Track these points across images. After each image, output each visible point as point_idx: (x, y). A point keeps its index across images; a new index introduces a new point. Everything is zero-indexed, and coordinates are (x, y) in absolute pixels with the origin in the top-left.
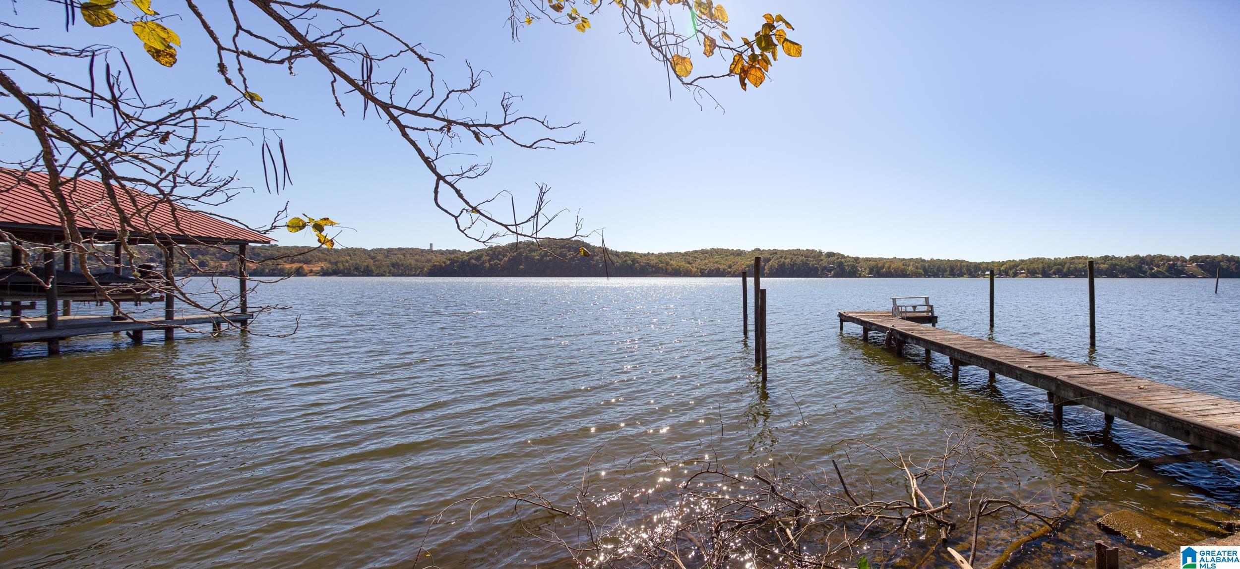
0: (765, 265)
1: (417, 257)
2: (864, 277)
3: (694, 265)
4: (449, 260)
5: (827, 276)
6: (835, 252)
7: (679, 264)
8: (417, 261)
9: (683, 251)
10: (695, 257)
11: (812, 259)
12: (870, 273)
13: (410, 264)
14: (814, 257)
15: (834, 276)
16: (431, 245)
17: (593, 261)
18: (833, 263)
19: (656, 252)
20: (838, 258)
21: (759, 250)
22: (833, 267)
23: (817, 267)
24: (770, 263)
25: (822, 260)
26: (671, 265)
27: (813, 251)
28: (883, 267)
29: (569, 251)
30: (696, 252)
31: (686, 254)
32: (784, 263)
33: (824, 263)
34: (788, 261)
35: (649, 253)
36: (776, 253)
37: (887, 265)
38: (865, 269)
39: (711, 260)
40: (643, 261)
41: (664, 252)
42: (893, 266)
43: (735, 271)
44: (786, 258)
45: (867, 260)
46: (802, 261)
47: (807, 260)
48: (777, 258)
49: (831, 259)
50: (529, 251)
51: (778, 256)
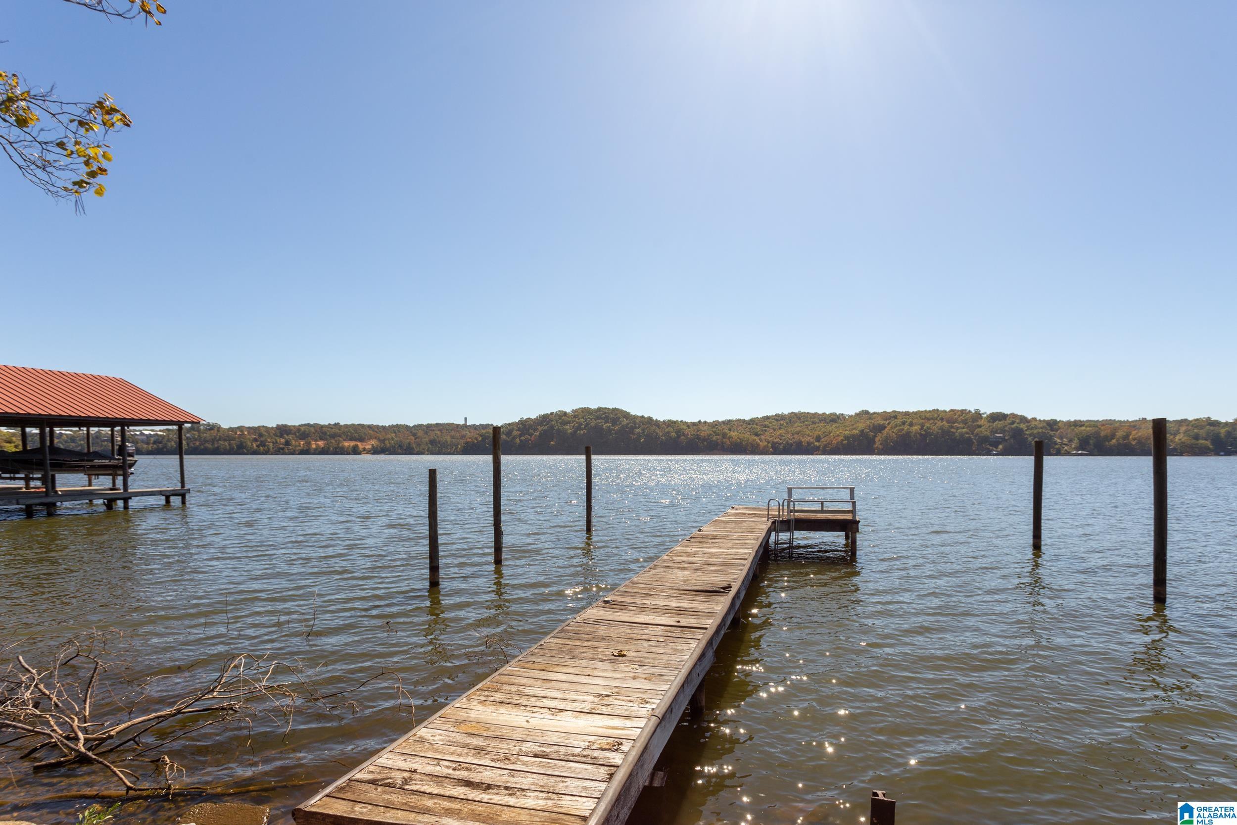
0: (875, 436)
1: (453, 433)
2: (1068, 454)
3: (763, 437)
4: (481, 436)
5: (989, 453)
6: (1007, 411)
7: (741, 436)
8: (453, 437)
9: (747, 418)
10: (765, 426)
11: (961, 425)
12: (1081, 447)
13: (446, 441)
14: (965, 422)
15: (1005, 453)
16: (466, 419)
17: (634, 434)
18: (1003, 431)
19: (710, 420)
20: (1013, 423)
21: (867, 412)
22: (1003, 439)
23: (969, 439)
24: (885, 432)
25: (980, 426)
26: (730, 438)
27: (963, 411)
28: (1113, 436)
29: (605, 423)
30: (767, 418)
31: (752, 421)
32: (908, 433)
33: (985, 431)
34: (916, 428)
35: (700, 422)
36: (895, 417)
37: (1120, 434)
38: (1071, 441)
39: (789, 429)
40: (690, 432)
41: (721, 419)
42: (1134, 434)
43: (825, 446)
44: (911, 425)
45: (1077, 424)
46: (941, 428)
47: (952, 427)
48: (896, 426)
49: (998, 424)
50: (560, 423)
51: (899, 421)
